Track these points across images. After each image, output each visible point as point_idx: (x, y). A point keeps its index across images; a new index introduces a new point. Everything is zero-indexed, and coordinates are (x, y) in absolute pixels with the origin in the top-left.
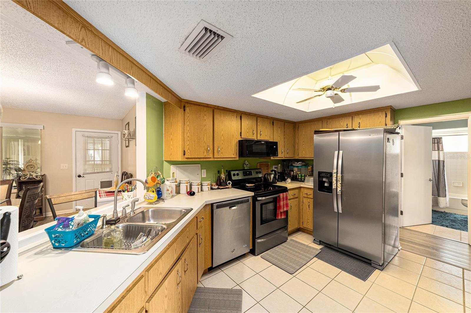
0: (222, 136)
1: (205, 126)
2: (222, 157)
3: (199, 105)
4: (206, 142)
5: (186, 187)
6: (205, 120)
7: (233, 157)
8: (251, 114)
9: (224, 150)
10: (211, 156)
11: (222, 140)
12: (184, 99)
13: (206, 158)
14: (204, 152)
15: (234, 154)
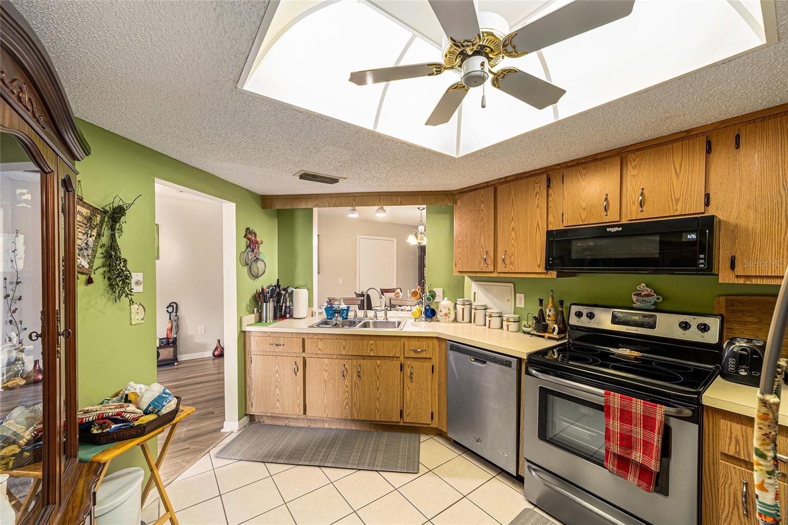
0: (512, 231)
1: (482, 219)
2: (512, 271)
3: (476, 189)
4: (483, 247)
5: (462, 310)
6: (482, 210)
7: (539, 272)
8: (598, 157)
9: (516, 257)
10: (491, 268)
11: (513, 239)
12: (455, 190)
13: (482, 272)
14: (480, 263)
15: (539, 266)
